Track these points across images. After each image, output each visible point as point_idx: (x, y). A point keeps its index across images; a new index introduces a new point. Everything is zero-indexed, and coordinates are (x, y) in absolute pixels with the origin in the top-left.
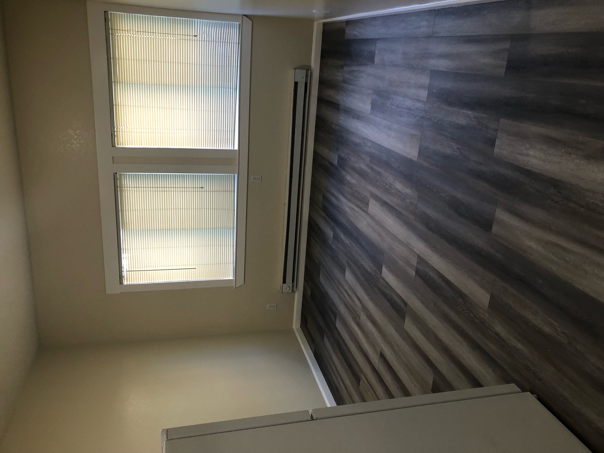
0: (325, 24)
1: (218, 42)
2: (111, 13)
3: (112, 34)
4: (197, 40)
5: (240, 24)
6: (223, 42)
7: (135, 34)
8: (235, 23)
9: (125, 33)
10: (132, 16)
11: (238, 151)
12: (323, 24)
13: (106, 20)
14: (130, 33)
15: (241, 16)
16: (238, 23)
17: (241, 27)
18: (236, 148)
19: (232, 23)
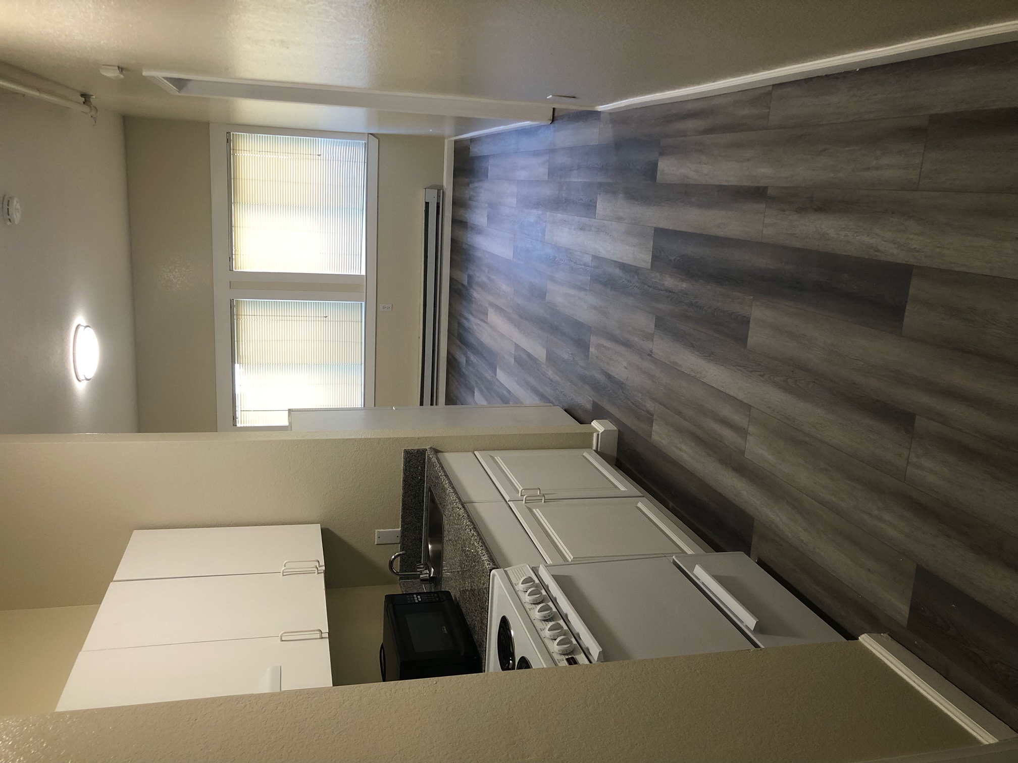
0: (456, 142)
1: (343, 161)
2: (233, 134)
3: (234, 155)
4: (321, 160)
5: (366, 143)
6: (348, 161)
7: (257, 154)
8: (361, 142)
9: (247, 153)
10: (254, 136)
11: (365, 276)
12: (455, 142)
13: (228, 141)
14: (252, 153)
15: (367, 134)
16: (363, 142)
17: (367, 146)
18: (363, 273)
19: (357, 141)
